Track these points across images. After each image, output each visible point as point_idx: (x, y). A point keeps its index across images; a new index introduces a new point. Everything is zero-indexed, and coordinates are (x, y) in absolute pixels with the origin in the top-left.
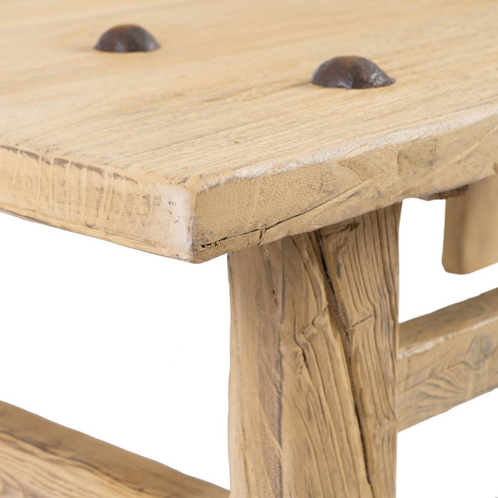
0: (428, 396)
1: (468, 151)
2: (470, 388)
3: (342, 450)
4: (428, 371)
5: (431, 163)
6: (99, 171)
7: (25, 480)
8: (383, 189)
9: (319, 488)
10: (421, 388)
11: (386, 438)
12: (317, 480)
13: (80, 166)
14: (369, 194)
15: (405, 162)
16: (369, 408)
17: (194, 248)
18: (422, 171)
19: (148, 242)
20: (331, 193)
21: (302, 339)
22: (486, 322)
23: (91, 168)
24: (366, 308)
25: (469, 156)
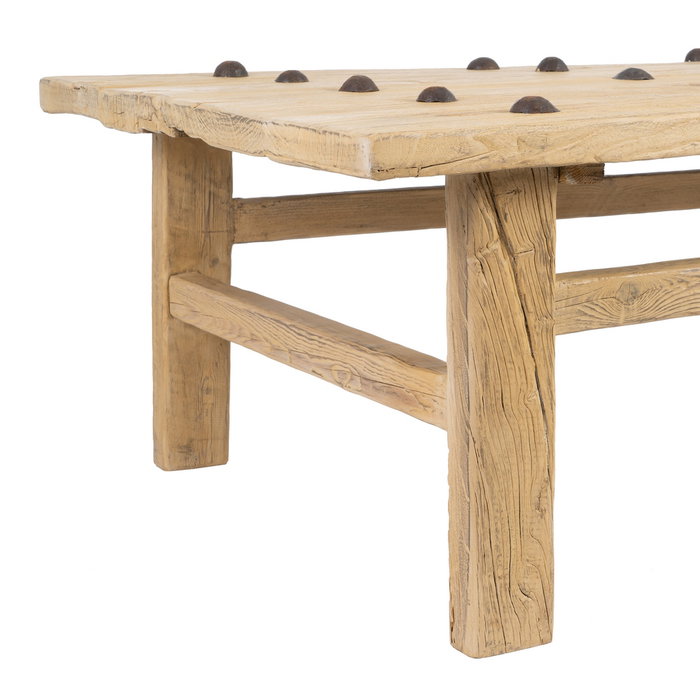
0: (586, 314)
1: (574, 144)
2: (623, 316)
3: (510, 330)
4: (585, 298)
5: (543, 148)
6: (338, 134)
7: (360, 369)
8: (506, 158)
9: (492, 350)
10: (579, 307)
11: (545, 330)
12: (490, 344)
13: (331, 133)
14: (496, 159)
15: (523, 144)
16: (531, 307)
17: (373, 171)
18: (537, 151)
19: (356, 171)
20: (468, 154)
21: (479, 255)
22: (635, 275)
23: (336, 134)
24: (527, 244)
25: (574, 147)
